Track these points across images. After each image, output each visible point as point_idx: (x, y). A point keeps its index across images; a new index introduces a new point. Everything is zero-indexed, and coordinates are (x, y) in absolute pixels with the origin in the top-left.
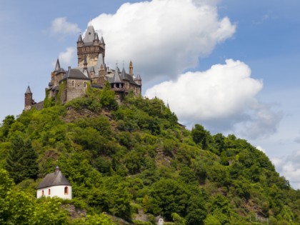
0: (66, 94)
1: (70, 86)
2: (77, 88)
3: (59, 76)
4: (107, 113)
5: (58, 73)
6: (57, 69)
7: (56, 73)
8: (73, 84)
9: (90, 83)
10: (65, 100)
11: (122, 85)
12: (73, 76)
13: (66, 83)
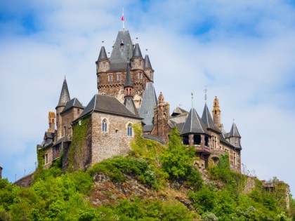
0: (90, 146)
1: (97, 129)
2: (113, 135)
3: (67, 116)
4: (178, 194)
5: (67, 108)
6: (65, 101)
7: (62, 109)
8: (104, 126)
9: (140, 127)
10: (89, 161)
11: (207, 137)
12: (103, 108)
13: (90, 124)
